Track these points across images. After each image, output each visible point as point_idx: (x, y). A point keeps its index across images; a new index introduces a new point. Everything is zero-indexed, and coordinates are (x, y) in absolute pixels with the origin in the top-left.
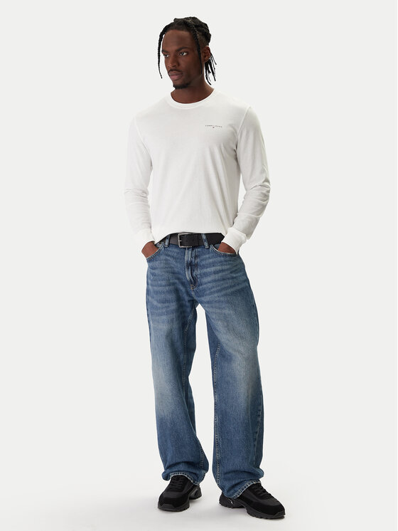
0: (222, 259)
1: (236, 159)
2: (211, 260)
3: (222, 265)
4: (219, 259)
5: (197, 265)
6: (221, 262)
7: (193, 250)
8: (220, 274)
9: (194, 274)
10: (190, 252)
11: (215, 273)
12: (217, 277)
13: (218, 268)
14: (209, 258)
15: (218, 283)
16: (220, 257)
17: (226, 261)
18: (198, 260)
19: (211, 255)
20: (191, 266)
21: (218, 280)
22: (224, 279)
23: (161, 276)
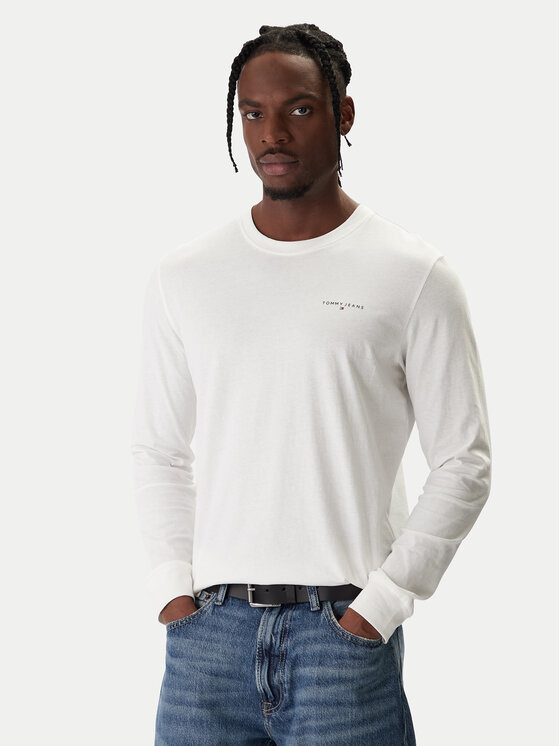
0: (346, 650)
1: (404, 389)
2: (317, 648)
3: (340, 666)
4: (336, 648)
5: (283, 656)
6: (340, 657)
7: (280, 613)
8: (332, 689)
9: (275, 680)
10: (272, 619)
11: (321, 682)
12: (324, 693)
13: (332, 671)
14: (315, 639)
15: (324, 711)
16: (341, 643)
17: (353, 657)
18: (288, 643)
19: (321, 632)
20: (270, 656)
21: (326, 704)
22: (339, 704)
23: (187, 677)
